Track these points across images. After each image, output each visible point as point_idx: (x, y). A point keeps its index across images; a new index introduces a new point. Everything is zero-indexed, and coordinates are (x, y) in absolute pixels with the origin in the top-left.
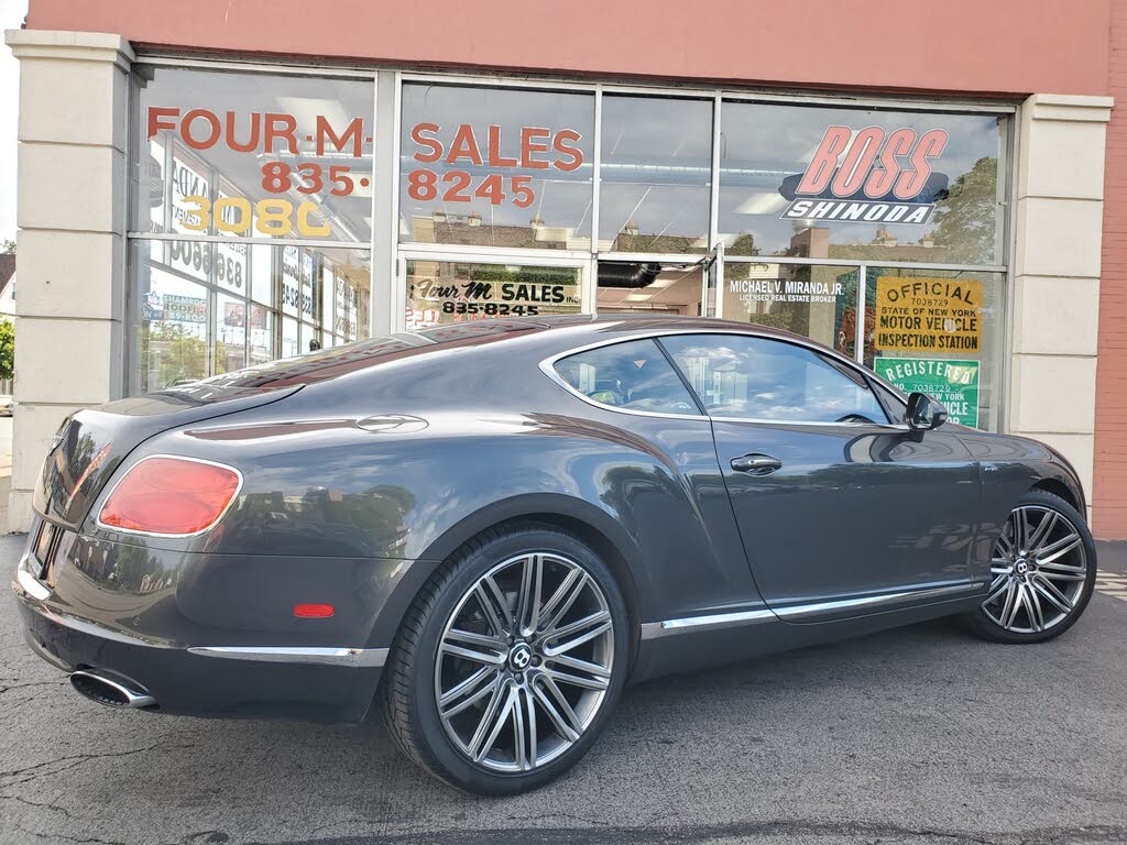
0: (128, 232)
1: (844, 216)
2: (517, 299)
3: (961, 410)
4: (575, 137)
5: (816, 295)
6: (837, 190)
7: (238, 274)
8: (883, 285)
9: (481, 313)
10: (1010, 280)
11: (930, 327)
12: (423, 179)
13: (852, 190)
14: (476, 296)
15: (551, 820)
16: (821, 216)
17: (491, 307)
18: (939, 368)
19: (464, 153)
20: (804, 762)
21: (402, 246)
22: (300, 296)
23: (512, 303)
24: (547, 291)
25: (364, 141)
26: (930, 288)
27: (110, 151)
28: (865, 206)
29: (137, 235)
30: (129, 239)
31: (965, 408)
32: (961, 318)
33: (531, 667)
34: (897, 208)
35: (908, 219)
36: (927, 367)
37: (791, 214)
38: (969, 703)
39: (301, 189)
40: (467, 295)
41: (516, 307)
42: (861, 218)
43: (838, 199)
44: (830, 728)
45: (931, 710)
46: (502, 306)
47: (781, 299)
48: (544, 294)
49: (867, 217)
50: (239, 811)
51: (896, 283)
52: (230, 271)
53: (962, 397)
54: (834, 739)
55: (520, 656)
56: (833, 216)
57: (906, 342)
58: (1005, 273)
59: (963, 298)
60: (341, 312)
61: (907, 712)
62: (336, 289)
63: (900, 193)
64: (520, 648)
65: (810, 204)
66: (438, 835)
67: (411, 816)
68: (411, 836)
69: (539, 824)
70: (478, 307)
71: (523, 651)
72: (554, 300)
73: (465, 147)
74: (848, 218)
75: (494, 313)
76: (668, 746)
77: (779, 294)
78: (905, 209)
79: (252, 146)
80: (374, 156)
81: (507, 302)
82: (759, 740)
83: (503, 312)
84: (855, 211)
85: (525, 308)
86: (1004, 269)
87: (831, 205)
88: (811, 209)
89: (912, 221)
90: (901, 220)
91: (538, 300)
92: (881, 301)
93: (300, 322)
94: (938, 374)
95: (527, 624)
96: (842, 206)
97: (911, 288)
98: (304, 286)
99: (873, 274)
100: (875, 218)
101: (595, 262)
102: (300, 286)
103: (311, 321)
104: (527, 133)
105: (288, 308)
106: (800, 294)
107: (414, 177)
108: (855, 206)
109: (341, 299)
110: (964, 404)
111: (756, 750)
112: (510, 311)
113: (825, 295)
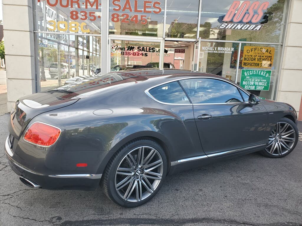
0: (34, 31)
1: (236, 28)
2: (142, 51)
3: (265, 85)
4: (159, 4)
5: (226, 51)
6: (235, 20)
7: (66, 38)
8: (246, 49)
9: (132, 55)
10: (283, 48)
11: (258, 61)
12: (115, 16)
13: (239, 20)
14: (130, 50)
15: (145, 216)
16: (229, 28)
17: (134, 55)
18: (260, 72)
19: (128, 8)
20: (213, 198)
21: (109, 36)
22: (83, 43)
23: (140, 52)
24: (150, 49)
25: (99, 4)
26: (259, 49)
27: (27, 7)
28: (242, 25)
29: (36, 32)
30: (34, 33)
31: (266, 84)
32: (268, 58)
33: (141, 175)
34: (252, 26)
35: (255, 29)
36: (256, 72)
37: (221, 27)
38: (259, 179)
39: (81, 19)
40: (128, 50)
41: (141, 53)
42: (241, 29)
43: (235, 23)
44: (221, 187)
45: (248, 181)
46: (137, 53)
47: (216, 52)
48: (149, 50)
49: (243, 28)
50: (65, 210)
51: (249, 48)
52: (63, 38)
53: (265, 81)
54: (222, 190)
55: (138, 172)
56: (233, 28)
57: (251, 65)
58: (282, 45)
59: (269, 52)
60: (94, 46)
61: (242, 181)
62: (93, 40)
63: (253, 21)
64: (138, 170)
65: (226, 24)
66: (115, 220)
67: (109, 213)
68: (109, 220)
69: (142, 217)
70: (131, 53)
71: (139, 171)
72: (152, 52)
73: (128, 7)
74: (237, 29)
75: (135, 55)
76: (177, 191)
77: (216, 51)
78: (254, 26)
79: (67, 6)
80: (102, 7)
81: (139, 52)
82: (201, 190)
83: (137, 55)
84: (239, 27)
85: (144, 54)
86: (281, 44)
87: (232, 25)
88: (226, 26)
89: (256, 30)
90: (253, 29)
91: (148, 51)
92: (245, 53)
93: (83, 50)
94: (259, 74)
95: (140, 164)
96: (236, 25)
97: (254, 49)
98: (84, 40)
99: (243, 45)
100: (245, 29)
101: (164, 40)
102: (83, 40)
103: (86, 50)
104: (145, 2)
105: (80, 47)
106: (222, 51)
107: (113, 15)
108: (239, 25)
109: (94, 43)
110: (266, 83)
111: (200, 193)
112: (140, 55)
113: (229, 51)
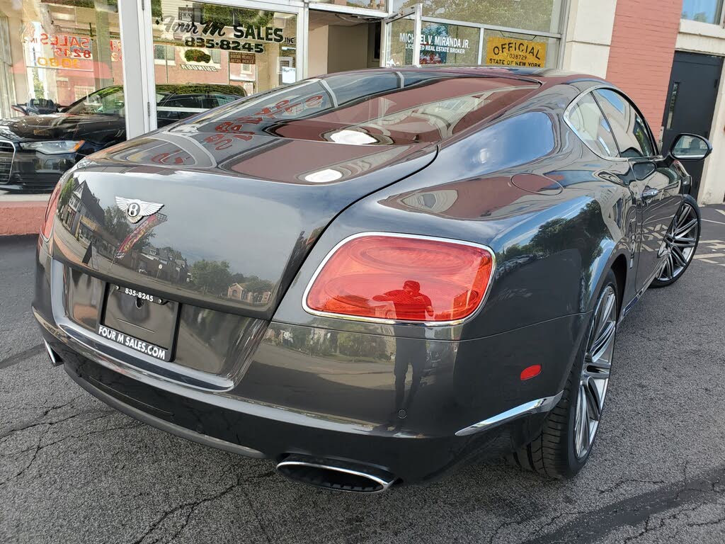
2: (246, 37)
5: (453, 47)
8: (492, 42)
9: (218, 48)
10: (563, 45)
14: (212, 33)
17: (225, 46)
23: (242, 41)
24: (270, 31)
26: (517, 46)
40: (205, 31)
41: (246, 44)
46: (233, 42)
47: (431, 49)
48: (267, 34)
51: (499, 42)
58: (560, 39)
59: (535, 54)
70: (215, 43)
72: (275, 40)
75: (228, 48)
77: (430, 45)
81: (238, 40)
83: (234, 48)
85: (253, 46)
86: (559, 36)
91: (263, 39)
92: (490, 54)
97: (507, 46)
101: (307, 10)
106: (443, 46)
112: (241, 47)
113: (459, 48)
